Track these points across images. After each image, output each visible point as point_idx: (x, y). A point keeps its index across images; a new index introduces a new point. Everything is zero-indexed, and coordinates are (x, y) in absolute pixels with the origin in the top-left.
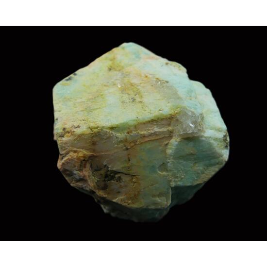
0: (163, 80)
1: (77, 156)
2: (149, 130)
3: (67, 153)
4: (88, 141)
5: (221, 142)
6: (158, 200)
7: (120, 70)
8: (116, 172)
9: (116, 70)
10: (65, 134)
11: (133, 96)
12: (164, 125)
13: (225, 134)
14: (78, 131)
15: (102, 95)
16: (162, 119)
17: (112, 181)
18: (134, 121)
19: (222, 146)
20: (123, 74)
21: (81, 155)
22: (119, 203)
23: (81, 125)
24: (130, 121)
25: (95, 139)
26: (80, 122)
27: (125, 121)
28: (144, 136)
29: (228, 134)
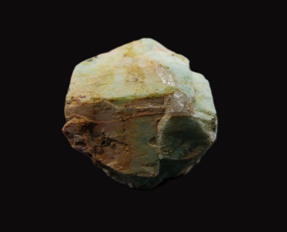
0: (165, 66)
1: (79, 122)
2: (144, 106)
3: (71, 118)
4: (90, 110)
5: (209, 124)
6: (147, 169)
7: (132, 57)
8: (112, 140)
9: (129, 57)
10: (72, 102)
11: (137, 77)
12: (158, 103)
13: (213, 117)
14: (83, 100)
15: (112, 74)
16: (157, 98)
17: (108, 147)
18: (132, 96)
19: (209, 127)
20: (134, 59)
21: (82, 121)
22: (112, 167)
23: (87, 96)
24: (129, 96)
25: (96, 108)
26: (87, 93)
27: (124, 96)
28: (139, 111)
29: (216, 118)
